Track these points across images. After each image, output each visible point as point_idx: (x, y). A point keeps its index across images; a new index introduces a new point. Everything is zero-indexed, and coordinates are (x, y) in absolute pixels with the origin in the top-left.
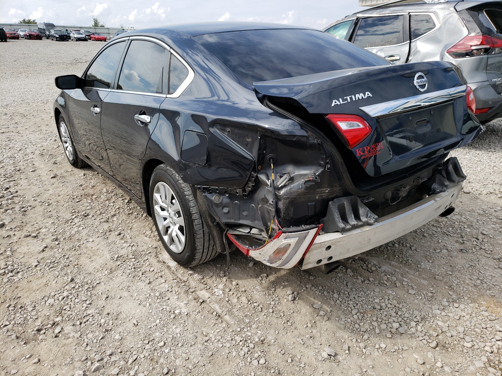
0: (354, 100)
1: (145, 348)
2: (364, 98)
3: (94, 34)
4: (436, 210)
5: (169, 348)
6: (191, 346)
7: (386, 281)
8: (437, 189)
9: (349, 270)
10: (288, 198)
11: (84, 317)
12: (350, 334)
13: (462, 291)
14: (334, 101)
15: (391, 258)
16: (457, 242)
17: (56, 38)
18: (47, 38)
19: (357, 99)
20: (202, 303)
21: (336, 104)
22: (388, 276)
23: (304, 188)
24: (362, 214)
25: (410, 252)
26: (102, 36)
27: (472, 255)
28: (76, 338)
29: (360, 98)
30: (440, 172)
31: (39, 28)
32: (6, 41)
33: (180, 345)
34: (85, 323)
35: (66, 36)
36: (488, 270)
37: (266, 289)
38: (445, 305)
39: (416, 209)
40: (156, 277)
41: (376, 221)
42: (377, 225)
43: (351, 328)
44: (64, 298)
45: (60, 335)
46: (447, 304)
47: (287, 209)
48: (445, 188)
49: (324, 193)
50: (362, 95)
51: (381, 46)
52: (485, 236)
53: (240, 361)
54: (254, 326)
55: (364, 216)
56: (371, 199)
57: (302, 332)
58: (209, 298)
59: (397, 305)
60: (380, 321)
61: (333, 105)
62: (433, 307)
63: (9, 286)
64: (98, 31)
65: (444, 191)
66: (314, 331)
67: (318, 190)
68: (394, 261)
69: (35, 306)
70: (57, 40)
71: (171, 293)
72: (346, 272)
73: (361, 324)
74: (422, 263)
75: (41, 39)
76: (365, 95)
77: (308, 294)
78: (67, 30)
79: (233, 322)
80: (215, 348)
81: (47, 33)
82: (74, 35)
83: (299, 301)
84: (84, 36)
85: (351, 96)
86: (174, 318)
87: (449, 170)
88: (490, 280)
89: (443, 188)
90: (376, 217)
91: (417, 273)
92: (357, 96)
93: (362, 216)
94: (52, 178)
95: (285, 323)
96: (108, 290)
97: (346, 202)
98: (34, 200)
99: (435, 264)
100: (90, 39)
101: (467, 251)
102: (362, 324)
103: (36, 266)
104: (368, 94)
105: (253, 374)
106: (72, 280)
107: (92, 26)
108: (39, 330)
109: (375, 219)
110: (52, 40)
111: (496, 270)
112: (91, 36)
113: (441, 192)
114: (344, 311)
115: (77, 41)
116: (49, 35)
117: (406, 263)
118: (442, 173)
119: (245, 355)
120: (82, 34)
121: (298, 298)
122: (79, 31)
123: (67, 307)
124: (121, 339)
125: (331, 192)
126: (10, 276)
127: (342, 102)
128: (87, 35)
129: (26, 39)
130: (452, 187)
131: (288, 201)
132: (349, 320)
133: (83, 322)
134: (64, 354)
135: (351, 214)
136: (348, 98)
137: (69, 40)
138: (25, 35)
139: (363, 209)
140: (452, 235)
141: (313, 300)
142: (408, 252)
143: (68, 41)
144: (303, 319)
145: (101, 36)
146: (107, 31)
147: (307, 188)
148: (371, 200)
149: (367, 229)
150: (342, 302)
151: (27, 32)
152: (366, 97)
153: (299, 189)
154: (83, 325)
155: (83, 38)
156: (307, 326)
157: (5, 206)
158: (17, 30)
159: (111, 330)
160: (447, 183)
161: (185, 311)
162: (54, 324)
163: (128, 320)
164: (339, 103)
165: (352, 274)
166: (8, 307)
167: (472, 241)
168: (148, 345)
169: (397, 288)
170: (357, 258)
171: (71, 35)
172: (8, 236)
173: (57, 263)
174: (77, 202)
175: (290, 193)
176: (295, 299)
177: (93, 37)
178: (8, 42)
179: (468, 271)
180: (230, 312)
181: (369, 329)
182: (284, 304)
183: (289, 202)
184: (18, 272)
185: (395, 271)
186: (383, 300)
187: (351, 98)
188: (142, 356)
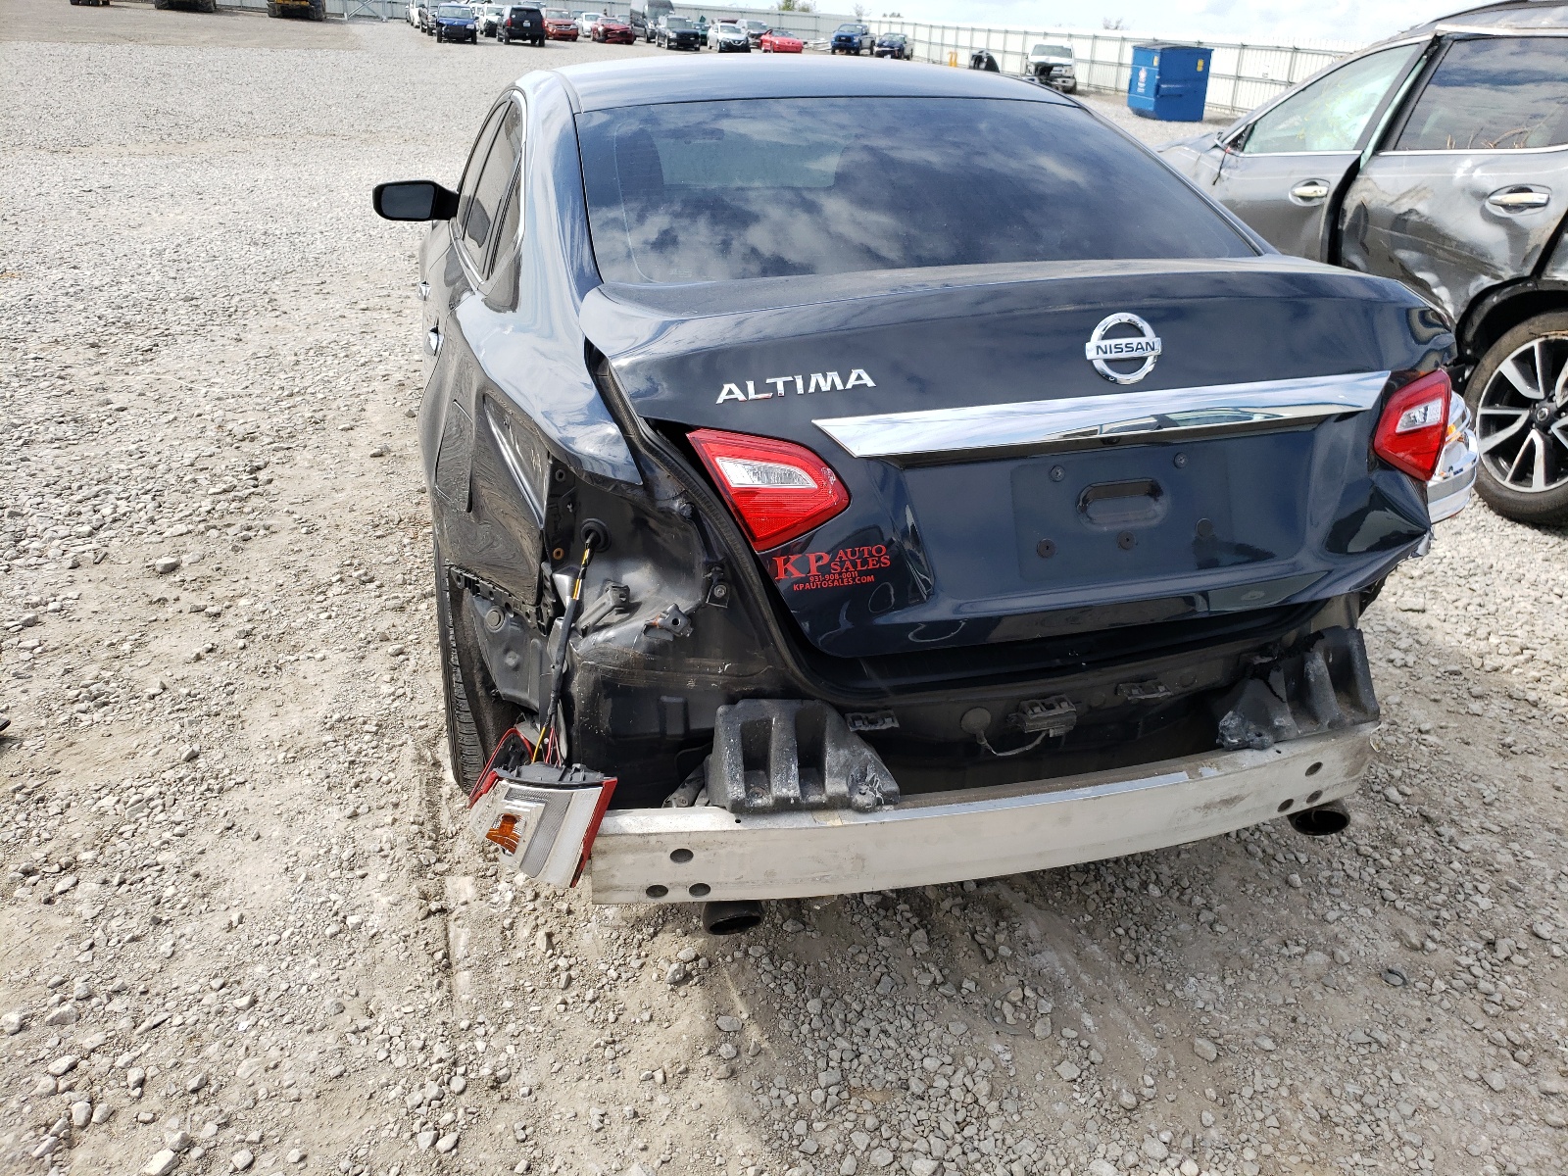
0: (800, 389)
1: (200, 1001)
2: (840, 386)
3: (771, 32)
4: (1208, 807)
5: (253, 1020)
6: (310, 1031)
7: (1014, 1005)
8: (1231, 736)
9: (921, 934)
10: (594, 668)
11: (141, 869)
12: (758, 1147)
13: (1256, 1126)
14: (727, 387)
15: (1100, 931)
16: (1398, 935)
17: (670, 40)
18: (648, 41)
19: (812, 389)
20: (434, 913)
21: (732, 396)
22: (1028, 992)
23: (643, 646)
24: (836, 770)
25: (1182, 926)
26: (796, 38)
27: (1418, 1003)
28: (82, 919)
29: (826, 387)
30: (1262, 674)
31: (632, 12)
32: (542, 45)
33: (286, 1019)
34: (131, 884)
35: (696, 35)
36: (1430, 1075)
37: (629, 925)
38: (1151, 1153)
39: (1088, 791)
40: (382, 803)
41: (889, 800)
42: (889, 815)
43: (776, 1127)
44: (140, 801)
45: (58, 901)
46: (1160, 1151)
47: (592, 701)
48: (1268, 738)
49: (713, 674)
50: (834, 376)
51: (1495, 147)
52: (1539, 942)
53: (392, 1120)
54: (511, 1028)
55: (838, 775)
56: (889, 724)
57: (625, 1091)
58: (466, 903)
59: (983, 1101)
60: (886, 1135)
61: (720, 401)
62: (1101, 1149)
63: (58, 736)
64: (788, 22)
65: (1262, 747)
66: (661, 1099)
67: (691, 661)
68: (1098, 944)
69: (68, 806)
70: (670, 48)
71: (383, 860)
72: (909, 935)
73: (818, 1124)
74: (1192, 980)
75: (630, 43)
76: (845, 381)
77: (734, 977)
78: (703, 19)
79: (467, 997)
80: (363, 1060)
81: (650, 25)
82: (717, 34)
83: (697, 989)
84: (741, 37)
85: (790, 379)
86: (334, 936)
87: (1308, 674)
88: (1404, 1117)
89: (1260, 735)
90: (892, 786)
91: (1149, 1009)
92: (816, 378)
93: (831, 774)
94: (374, 456)
95: (598, 1046)
96: (246, 809)
97: (778, 719)
98: (288, 512)
99: (1239, 996)
100: (759, 46)
101: (1405, 983)
102: (817, 1126)
103: (153, 697)
104: (859, 377)
105: (394, 1170)
106: (193, 757)
107: (776, 6)
108: (27, 873)
109: (884, 794)
110: (659, 45)
111: (1464, 1086)
112: (763, 37)
113: (1245, 746)
114: (799, 1064)
115: (721, 51)
116: (653, 31)
117: (1134, 965)
118: (1271, 680)
119: (419, 1106)
120: (738, 31)
121: (696, 980)
122: (735, 22)
123: (128, 829)
124: (169, 955)
125: (738, 676)
126: (79, 711)
127: (752, 395)
128: (753, 36)
129: (594, 40)
130: (1299, 738)
131: (593, 677)
132: (790, 1100)
133: (128, 882)
134: (28, 953)
135: (788, 760)
136: (780, 383)
137: (702, 48)
138: (594, 30)
139: (844, 753)
140: (1400, 904)
141: (737, 999)
142: (1175, 927)
143: (697, 49)
144: (657, 1053)
145: (791, 39)
146: (810, 24)
147: (652, 650)
148: (884, 727)
149: (838, 823)
150: (816, 1034)
151: (599, 21)
152: (849, 386)
153: (629, 647)
154: (125, 888)
155: (739, 42)
156: (653, 1077)
157: (216, 516)
158: (576, 15)
159: (167, 922)
160: (1284, 720)
161: (376, 922)
162: (68, 865)
163: (224, 907)
164: (741, 397)
165: (922, 948)
166: (14, 792)
167: (1464, 949)
168: (214, 994)
169: (1035, 1043)
170: (818, 908)
171: (711, 33)
172: (159, 600)
173: (200, 699)
174: (379, 537)
175: (603, 654)
176: (687, 977)
177: (766, 41)
178: (550, 46)
179: (1343, 1059)
180: (485, 965)
181: (827, 1151)
182: (643, 985)
183: (596, 682)
184: (105, 704)
185: (1076, 980)
186: (949, 1070)
187: (790, 386)
188: (177, 1020)
